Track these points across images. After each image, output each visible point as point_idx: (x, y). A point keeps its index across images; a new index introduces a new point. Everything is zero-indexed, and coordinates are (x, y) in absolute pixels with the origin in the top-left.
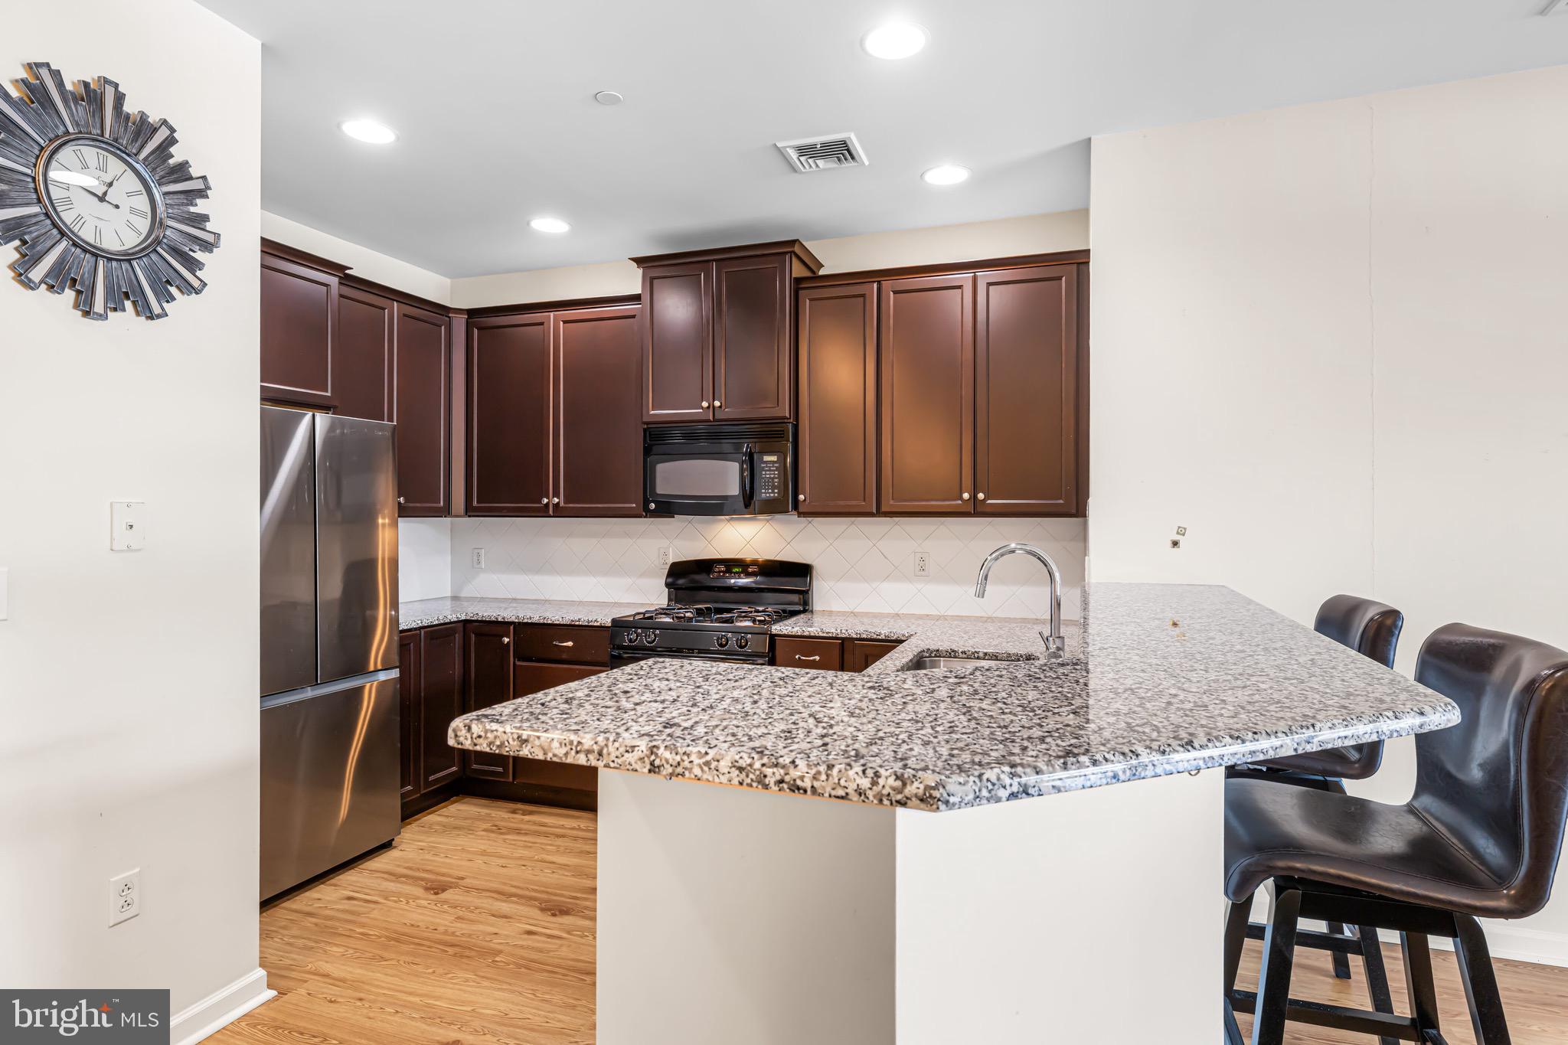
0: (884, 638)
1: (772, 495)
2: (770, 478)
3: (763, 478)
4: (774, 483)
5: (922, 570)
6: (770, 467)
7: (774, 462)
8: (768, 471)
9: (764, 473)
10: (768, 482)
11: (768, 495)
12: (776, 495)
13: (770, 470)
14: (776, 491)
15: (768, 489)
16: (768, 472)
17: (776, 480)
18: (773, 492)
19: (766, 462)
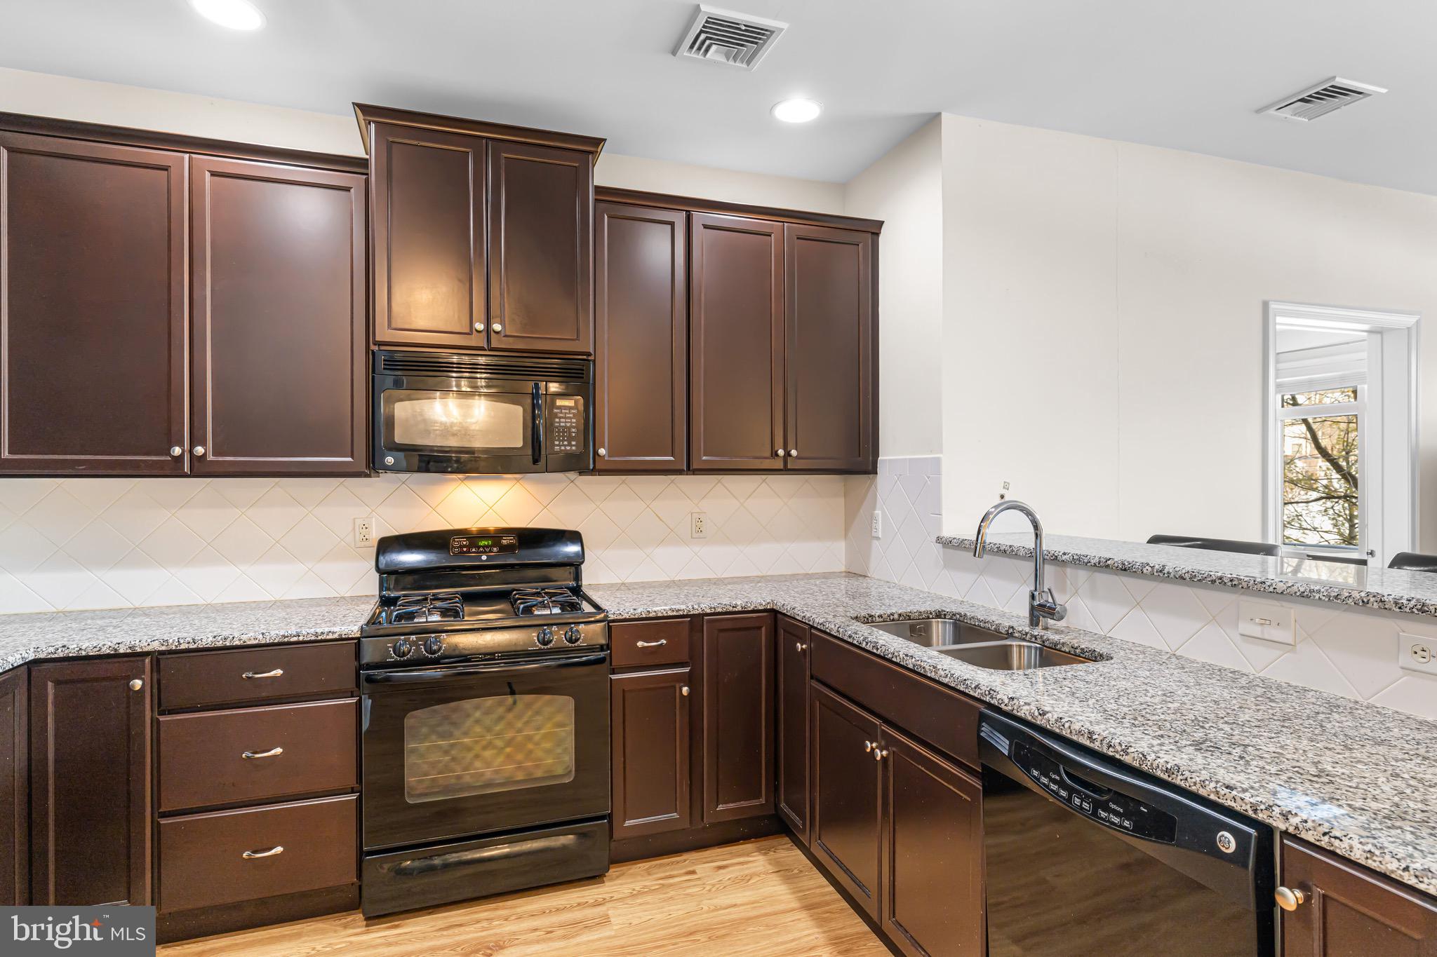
0: (740, 609)
1: (568, 448)
2: (566, 427)
3: (557, 427)
4: (570, 433)
5: (698, 532)
6: (566, 413)
7: (570, 408)
8: (562, 418)
9: (557, 420)
10: (563, 432)
11: (563, 448)
12: (574, 448)
13: (565, 418)
14: (574, 443)
15: (563, 440)
16: (562, 420)
17: (573, 430)
18: (570, 445)
19: (560, 407)
